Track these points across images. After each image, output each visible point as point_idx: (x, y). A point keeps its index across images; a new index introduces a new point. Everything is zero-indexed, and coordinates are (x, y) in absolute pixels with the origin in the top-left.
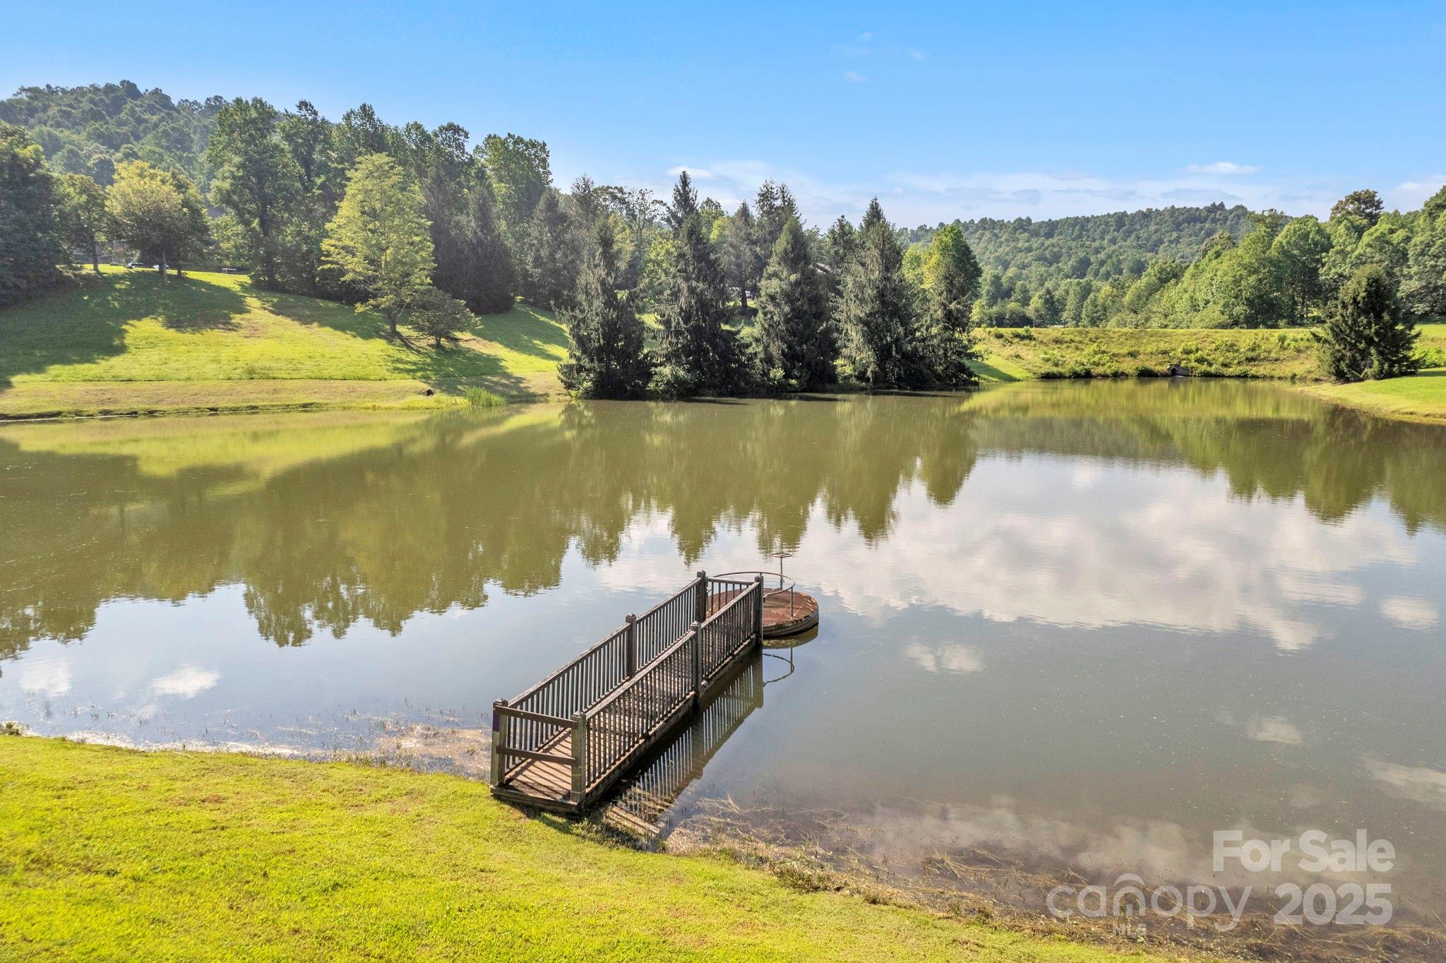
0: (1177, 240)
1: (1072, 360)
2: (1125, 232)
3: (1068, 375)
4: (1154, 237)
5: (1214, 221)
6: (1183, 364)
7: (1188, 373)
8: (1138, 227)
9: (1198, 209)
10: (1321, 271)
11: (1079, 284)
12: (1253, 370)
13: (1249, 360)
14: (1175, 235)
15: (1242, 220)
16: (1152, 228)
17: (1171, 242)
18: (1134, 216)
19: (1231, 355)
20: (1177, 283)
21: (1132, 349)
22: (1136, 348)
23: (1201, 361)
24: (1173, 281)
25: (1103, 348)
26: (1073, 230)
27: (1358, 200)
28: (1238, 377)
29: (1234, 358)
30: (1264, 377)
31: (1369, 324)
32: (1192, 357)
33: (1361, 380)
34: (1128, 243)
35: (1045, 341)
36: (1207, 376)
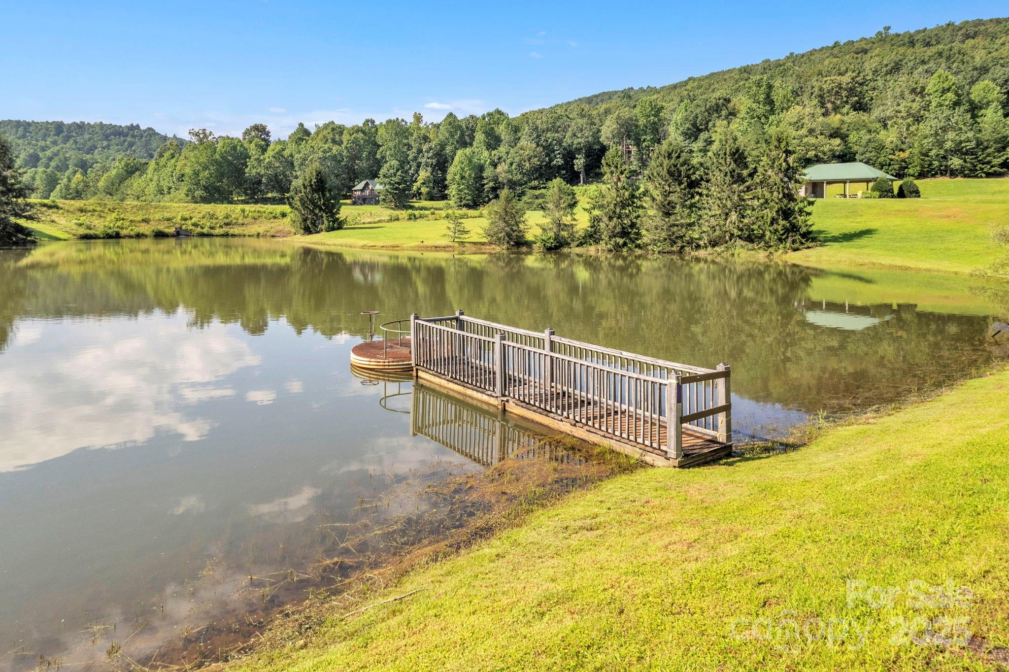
0: (108, 147)
1: (100, 225)
2: (64, 137)
3: (102, 236)
4: (89, 144)
5: (133, 136)
6: (184, 227)
7: (188, 234)
8: (74, 134)
9: (121, 126)
10: (247, 170)
11: (45, 172)
12: (231, 231)
13: (227, 224)
14: (105, 143)
15: (153, 138)
16: (87, 136)
17: (104, 148)
18: (70, 126)
19: (214, 221)
20: (141, 176)
21: (144, 217)
22: (147, 216)
23: (195, 225)
24: (137, 173)
25: (122, 216)
26: (17, 131)
27: (257, 129)
28: (223, 236)
29: (216, 223)
30: (240, 236)
31: (319, 198)
32: (189, 222)
33: (318, 232)
34: (68, 145)
35: (71, 210)
36: (202, 235)
